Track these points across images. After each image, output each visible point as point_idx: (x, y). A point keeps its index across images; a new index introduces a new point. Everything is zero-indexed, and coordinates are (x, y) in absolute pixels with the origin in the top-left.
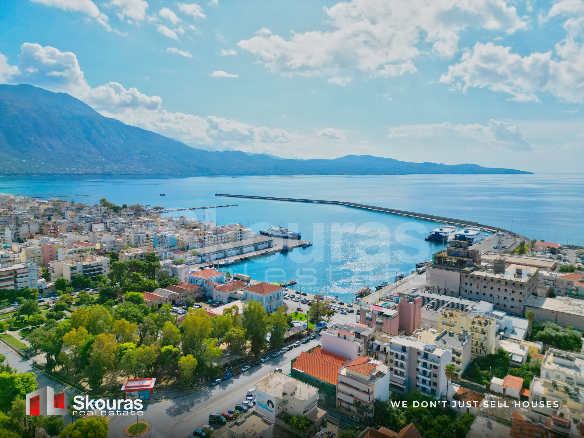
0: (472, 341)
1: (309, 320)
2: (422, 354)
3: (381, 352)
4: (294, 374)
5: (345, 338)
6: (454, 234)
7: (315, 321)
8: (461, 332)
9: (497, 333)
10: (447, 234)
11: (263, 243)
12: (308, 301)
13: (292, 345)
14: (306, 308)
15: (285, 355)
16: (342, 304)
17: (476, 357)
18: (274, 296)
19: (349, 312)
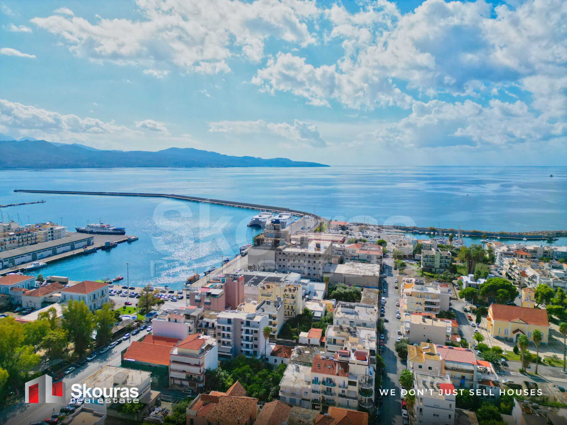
0: (285, 306)
1: (138, 312)
2: (245, 323)
3: (210, 328)
4: (125, 364)
5: (176, 321)
6: (270, 219)
7: (145, 312)
8: (276, 300)
9: (303, 297)
10: (266, 220)
11: (81, 241)
12: (136, 294)
13: (121, 339)
14: (135, 301)
15: (114, 350)
16: (172, 292)
17: (288, 319)
18: (98, 295)
19: (179, 299)
